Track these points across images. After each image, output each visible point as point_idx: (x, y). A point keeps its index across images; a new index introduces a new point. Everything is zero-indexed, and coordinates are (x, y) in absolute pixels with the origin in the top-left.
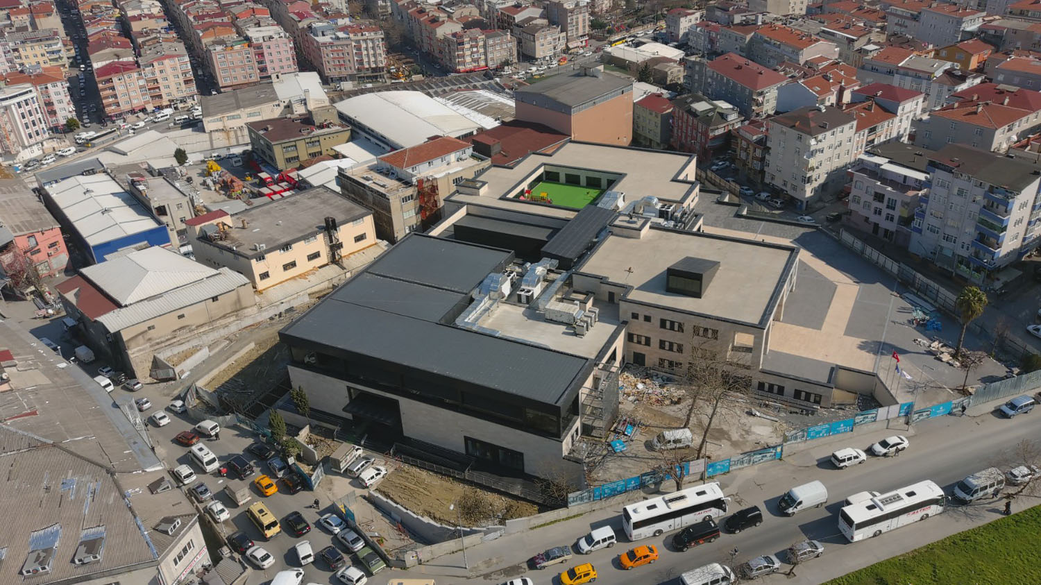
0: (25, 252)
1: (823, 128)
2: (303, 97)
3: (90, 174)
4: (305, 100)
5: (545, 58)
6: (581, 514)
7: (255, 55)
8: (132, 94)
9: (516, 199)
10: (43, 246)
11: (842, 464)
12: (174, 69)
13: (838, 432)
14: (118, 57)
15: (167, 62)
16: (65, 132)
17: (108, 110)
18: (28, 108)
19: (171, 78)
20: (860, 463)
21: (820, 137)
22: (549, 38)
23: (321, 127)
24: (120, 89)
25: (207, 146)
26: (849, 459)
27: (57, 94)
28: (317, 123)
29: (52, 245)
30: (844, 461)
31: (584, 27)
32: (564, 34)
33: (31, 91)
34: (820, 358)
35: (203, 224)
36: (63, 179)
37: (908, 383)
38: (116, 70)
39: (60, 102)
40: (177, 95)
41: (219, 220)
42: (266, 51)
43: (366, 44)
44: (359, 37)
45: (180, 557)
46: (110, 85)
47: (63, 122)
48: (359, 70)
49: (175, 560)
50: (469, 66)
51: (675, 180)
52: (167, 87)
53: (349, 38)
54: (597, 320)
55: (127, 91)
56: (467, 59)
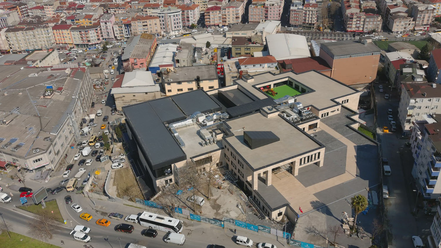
0: (132, 64)
1: (423, 96)
2: (262, 31)
3: (174, 44)
5: (397, 32)
7: (265, 11)
8: (216, 19)
9: (259, 89)
10: (139, 63)
12: (233, 12)
13: (251, 229)
14: (217, 4)
15: (231, 9)
16: (191, 28)
17: (206, 23)
18: (177, 17)
19: (231, 15)
21: (418, 100)
22: (402, 23)
23: (253, 43)
24: (212, 16)
25: (222, 43)
26: (241, 242)
27: (191, 14)
29: (142, 64)
31: (428, 20)
32: (414, 22)
33: (179, 12)
35: (163, 67)
36: (166, 44)
37: (312, 227)
38: (212, 9)
39: (192, 17)
40: (232, 22)
41: (169, 68)
42: (269, 10)
43: (309, 12)
44: (307, 9)
45: (37, 161)
46: (209, 14)
47: (191, 24)
48: (304, 23)
49: (34, 161)
50: (354, 29)
51: (333, 100)
52: (229, 18)
53: (303, 9)
54: (215, 143)
55: (214, 18)
56: (353, 26)
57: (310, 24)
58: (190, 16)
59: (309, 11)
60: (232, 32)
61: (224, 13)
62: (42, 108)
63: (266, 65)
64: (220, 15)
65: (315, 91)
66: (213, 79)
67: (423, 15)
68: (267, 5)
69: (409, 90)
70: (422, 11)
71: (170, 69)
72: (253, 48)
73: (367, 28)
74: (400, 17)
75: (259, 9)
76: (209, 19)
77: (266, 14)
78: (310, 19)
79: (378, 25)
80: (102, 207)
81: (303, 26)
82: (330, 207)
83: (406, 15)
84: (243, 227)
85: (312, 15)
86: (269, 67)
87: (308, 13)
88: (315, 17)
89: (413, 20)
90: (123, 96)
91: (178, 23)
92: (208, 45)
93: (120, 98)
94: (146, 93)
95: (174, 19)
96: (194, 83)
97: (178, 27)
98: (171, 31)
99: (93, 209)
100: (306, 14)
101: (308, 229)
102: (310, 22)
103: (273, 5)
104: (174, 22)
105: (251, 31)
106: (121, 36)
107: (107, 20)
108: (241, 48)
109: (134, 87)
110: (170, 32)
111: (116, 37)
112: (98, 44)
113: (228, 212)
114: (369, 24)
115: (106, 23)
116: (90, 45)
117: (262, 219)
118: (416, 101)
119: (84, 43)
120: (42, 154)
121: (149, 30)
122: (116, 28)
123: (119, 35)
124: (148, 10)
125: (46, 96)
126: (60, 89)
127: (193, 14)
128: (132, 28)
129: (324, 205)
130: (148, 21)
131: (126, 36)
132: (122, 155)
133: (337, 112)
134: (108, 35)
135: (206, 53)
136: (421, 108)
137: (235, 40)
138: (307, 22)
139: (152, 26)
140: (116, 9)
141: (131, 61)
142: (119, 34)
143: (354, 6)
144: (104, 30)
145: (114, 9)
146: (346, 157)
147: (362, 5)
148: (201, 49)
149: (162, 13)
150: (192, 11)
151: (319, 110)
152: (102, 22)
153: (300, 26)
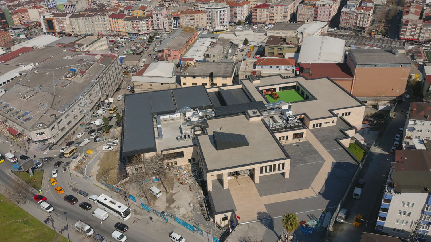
10: (172, 55)
12: (281, 10)
15: (279, 7)
16: (237, 24)
17: (253, 20)
18: (223, 13)
23: (287, 44)
24: (259, 13)
29: (175, 55)
33: (226, 8)
35: (184, 61)
36: (205, 38)
37: (247, 238)
38: (260, 6)
39: (239, 14)
40: (279, 20)
42: (319, 10)
43: (361, 15)
44: (359, 12)
45: (39, 134)
46: (256, 11)
47: (237, 21)
48: (354, 26)
49: (37, 134)
50: (407, 37)
51: (330, 111)
52: (276, 17)
53: (354, 11)
54: (191, 139)
55: (262, 15)
56: (407, 33)
57: (361, 28)
58: (238, 12)
59: (361, 14)
60: (273, 31)
61: (272, 11)
62: (60, 88)
63: (283, 68)
64: (268, 13)
65: (316, 99)
66: (227, 77)
68: (318, 5)
69: (412, 110)
71: (190, 63)
72: (287, 48)
73: (423, 37)
76: (256, 16)
77: (315, 14)
78: (361, 23)
80: (76, 184)
81: (354, 30)
82: (275, 221)
84: (181, 225)
85: (363, 18)
86: (286, 69)
87: (359, 16)
88: (366, 20)
90: (142, 85)
91: (224, 19)
93: (139, 86)
94: (162, 84)
95: (221, 15)
96: (208, 78)
97: (224, 23)
98: (217, 26)
99: (68, 184)
100: (357, 17)
101: (242, 238)
102: (361, 26)
103: (324, 5)
104: (220, 17)
105: (292, 31)
106: (169, 28)
107: (158, 12)
108: (274, 47)
109: (153, 77)
110: (215, 27)
111: (165, 29)
112: (147, 34)
113: (178, 208)
114: (427, 32)
115: (157, 15)
116: (140, 34)
117: (207, 221)
118: (416, 122)
119: (135, 32)
120: (44, 128)
121: (196, 24)
122: (166, 20)
123: (168, 27)
124: (199, 4)
125: (67, 77)
126: (82, 73)
127: (241, 11)
128: (180, 21)
129: (270, 217)
130: (195, 15)
131: (174, 28)
132: (116, 139)
133: (331, 124)
134: (158, 26)
135: (243, 50)
136: (422, 131)
137: (270, 39)
138: (358, 25)
139: (198, 20)
141: (166, 52)
142: (168, 26)
143: (414, 12)
144: (155, 21)
145: (168, 3)
146: (317, 172)
147: (424, 11)
148: (237, 45)
149: (209, 8)
150: (240, 7)
151: (310, 120)
152: (154, 14)
153: (350, 29)
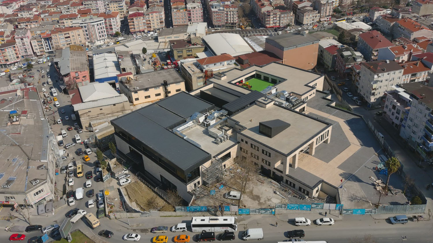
0: (74, 78)
1: (383, 71)
2: (195, 32)
3: (110, 53)
4: (195, 33)
5: (307, 24)
6: (182, 216)
7: (188, 14)
8: (140, 25)
9: (235, 84)
10: (81, 77)
11: (297, 224)
12: (157, 17)
13: (303, 210)
14: (138, 10)
15: (154, 14)
16: (115, 36)
17: (131, 30)
18: (101, 26)
19: (155, 20)
20: (307, 225)
21: (380, 75)
22: (311, 16)
23: (194, 45)
24: (136, 23)
25: (157, 47)
26: (301, 222)
27: (114, 22)
28: (192, 43)
29: (84, 77)
30: (298, 222)
31: (330, 12)
32: (319, 14)
33: (102, 20)
34: (318, 175)
35: (122, 77)
36: (100, 54)
37: (352, 196)
38: (135, 15)
39: (114, 25)
40: (157, 27)
41: (129, 76)
42: (192, 13)
43: (230, 13)
44: (228, 10)
45: (37, 193)
46: (133, 21)
47: (114, 33)
48: (226, 23)
49: (35, 194)
50: (271, 25)
51: (306, 85)
52: (153, 24)
53: (224, 10)
54: (228, 139)
55: (138, 24)
56: (271, 22)
57: (233, 24)
58: (112, 24)
59: (230, 11)
60: (164, 37)
61: (148, 19)
62: (15, 135)
64: (144, 21)
65: (287, 79)
66: (180, 82)
67: (325, 7)
68: (189, 8)
69: (370, 68)
70: (324, 5)
71: (130, 78)
72: (195, 49)
73: (282, 23)
74: (308, 11)
75: (182, 13)
76: (134, 25)
77: (189, 17)
78: (232, 19)
79: (292, 19)
80: (138, 225)
81: (226, 26)
82: (357, 175)
83: (311, 8)
84: (295, 209)
85: (233, 15)
86: (228, 64)
87: (229, 13)
88: (236, 16)
89: (318, 13)
90: (89, 112)
91: (102, 33)
92: (144, 51)
93: (85, 114)
94: (114, 105)
95: (98, 28)
96: (161, 88)
97: (103, 36)
100: (227, 14)
101: (350, 198)
102: (232, 22)
103: (195, 8)
104: (98, 31)
105: (183, 34)
106: (40, 52)
107: (23, 35)
108: (183, 50)
109: (98, 101)
110: (95, 42)
111: (34, 53)
112: (17, 62)
113: (269, 200)
114: (284, 19)
115: (22, 39)
116: (8, 65)
117: (303, 199)
119: (1, 63)
120: (42, 184)
121: (73, 42)
122: (35, 43)
123: (39, 51)
124: (65, 21)
125: (14, 122)
126: (24, 112)
127: (115, 22)
128: (53, 41)
129: (352, 174)
130: (70, 32)
131: (47, 51)
132: (125, 170)
133: (313, 95)
134: (26, 52)
135: (145, 60)
136: (383, 82)
137: (174, 44)
138: (229, 22)
139: (75, 37)
140: (27, 24)
141: (73, 75)
142: (38, 49)
143: (267, 4)
144: (20, 46)
145: (25, 24)
147: (272, 3)
148: (139, 55)
149: (84, 22)
150: (115, 19)
151: (301, 95)
152: (17, 38)
153: (223, 26)
